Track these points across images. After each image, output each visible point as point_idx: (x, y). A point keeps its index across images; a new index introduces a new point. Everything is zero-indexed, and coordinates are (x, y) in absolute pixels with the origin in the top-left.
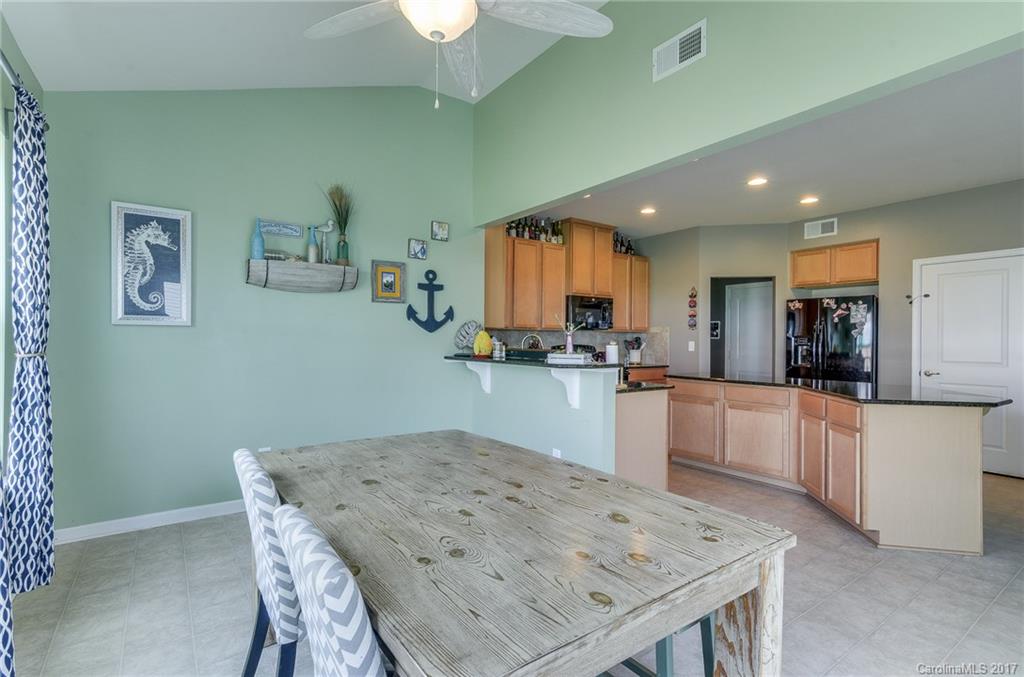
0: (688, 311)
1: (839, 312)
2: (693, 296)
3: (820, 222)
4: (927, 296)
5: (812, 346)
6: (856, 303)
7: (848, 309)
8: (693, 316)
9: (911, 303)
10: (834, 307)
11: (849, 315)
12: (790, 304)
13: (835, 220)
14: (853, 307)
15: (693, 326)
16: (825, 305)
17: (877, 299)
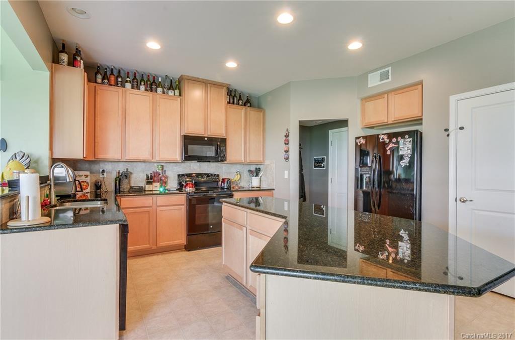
0: (284, 147)
1: (391, 145)
2: (287, 136)
3: (379, 72)
4: (462, 128)
5: (371, 174)
6: (403, 137)
7: (397, 143)
8: (287, 151)
9: (448, 135)
10: (387, 141)
11: (398, 148)
12: (358, 141)
13: (390, 69)
14: (401, 141)
15: (287, 159)
16: (381, 140)
17: (421, 133)
